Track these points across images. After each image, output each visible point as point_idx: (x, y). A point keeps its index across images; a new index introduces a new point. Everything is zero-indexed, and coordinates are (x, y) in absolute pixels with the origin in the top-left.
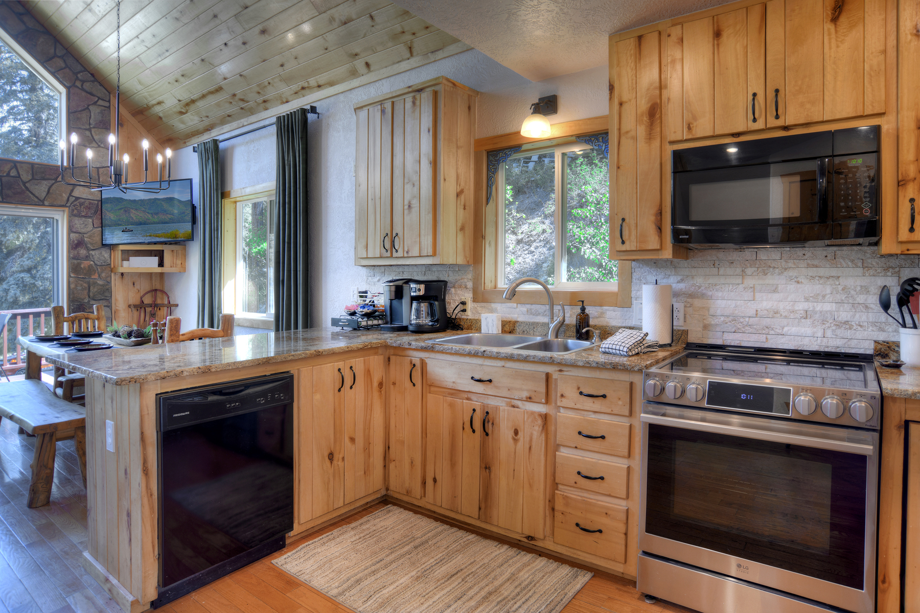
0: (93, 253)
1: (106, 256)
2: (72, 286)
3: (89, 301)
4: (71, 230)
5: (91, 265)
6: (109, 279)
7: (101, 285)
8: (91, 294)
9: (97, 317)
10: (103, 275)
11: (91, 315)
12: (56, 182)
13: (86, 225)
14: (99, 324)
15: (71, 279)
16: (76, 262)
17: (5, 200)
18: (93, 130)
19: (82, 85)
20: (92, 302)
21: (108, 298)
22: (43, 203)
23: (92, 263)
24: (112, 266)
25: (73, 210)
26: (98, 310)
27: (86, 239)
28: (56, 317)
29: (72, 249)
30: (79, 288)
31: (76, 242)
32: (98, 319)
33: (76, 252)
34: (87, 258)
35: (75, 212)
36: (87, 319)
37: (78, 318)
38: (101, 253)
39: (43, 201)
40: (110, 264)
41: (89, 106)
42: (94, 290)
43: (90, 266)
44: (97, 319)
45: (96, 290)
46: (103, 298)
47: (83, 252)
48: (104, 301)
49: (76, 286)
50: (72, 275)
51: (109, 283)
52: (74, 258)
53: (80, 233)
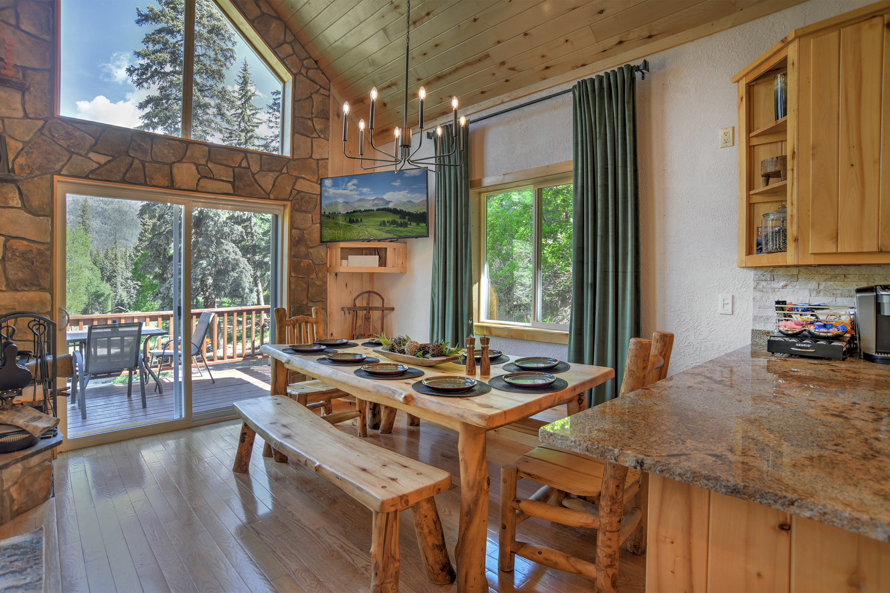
0: (311, 250)
1: (323, 254)
2: (293, 287)
3: (307, 303)
4: (292, 226)
5: (310, 263)
6: (325, 279)
7: (319, 286)
8: (310, 296)
9: (315, 320)
10: (320, 275)
11: (310, 319)
12: (281, 174)
13: (306, 221)
14: (317, 328)
15: (292, 278)
16: (296, 260)
17: (236, 193)
18: (315, 120)
19: (307, 73)
20: (310, 304)
21: (324, 300)
22: (269, 196)
23: (310, 261)
24: (328, 266)
25: (295, 205)
26: (316, 313)
27: (305, 236)
28: (279, 321)
29: (293, 246)
30: (299, 289)
31: (297, 238)
32: (317, 323)
33: (297, 250)
34: (307, 256)
35: (297, 206)
36: (307, 322)
37: (299, 322)
38: (319, 251)
39: (269, 194)
40: (326, 264)
41: (311, 94)
42: (312, 290)
43: (309, 264)
44: (315, 323)
45: (314, 290)
46: (320, 299)
47: (303, 249)
48: (320, 303)
49: (296, 286)
50: (293, 275)
51: (325, 283)
52: (294, 256)
53: (300, 229)
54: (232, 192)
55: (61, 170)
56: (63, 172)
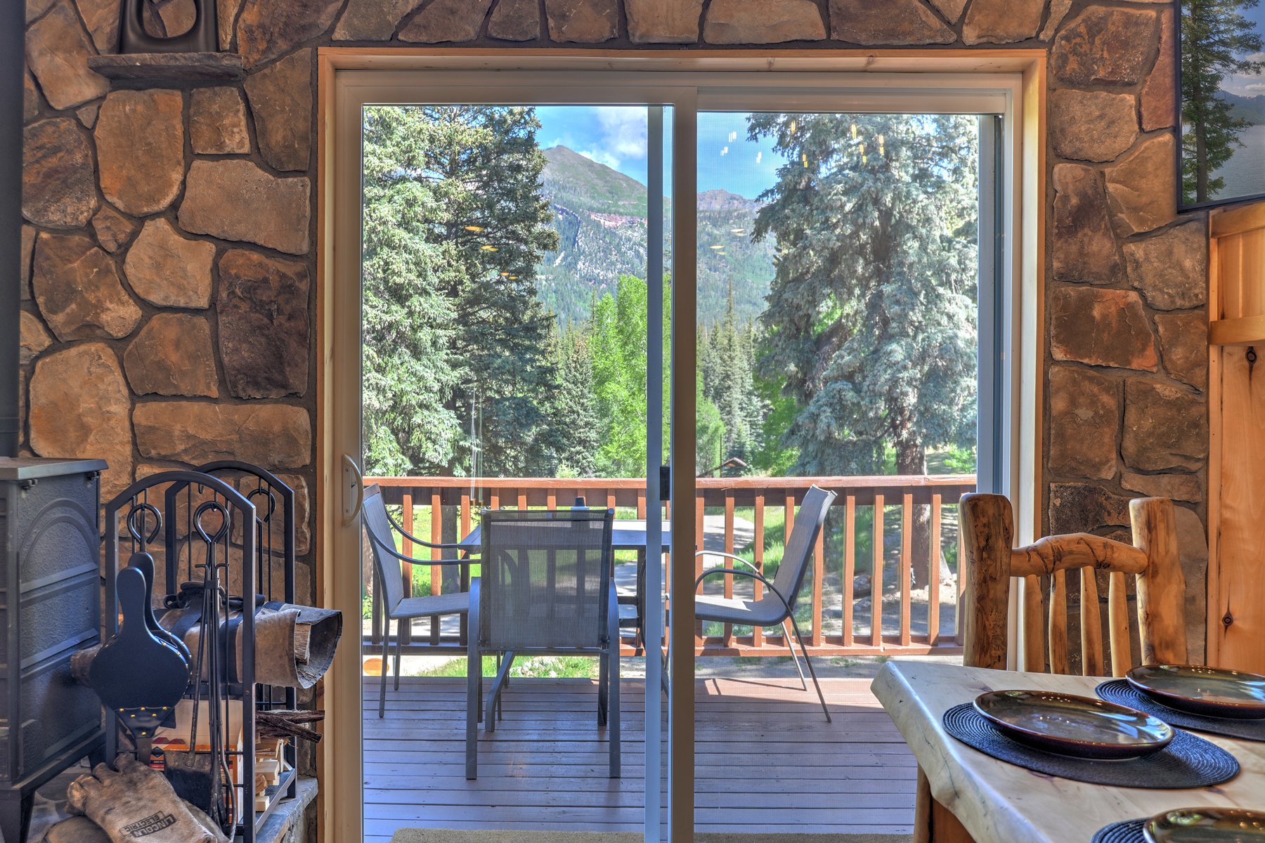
0: (1137, 250)
1: (1188, 264)
2: (1059, 404)
3: (1119, 477)
4: (1053, 151)
5: (1131, 306)
6: (1199, 373)
7: (1171, 404)
8: (1130, 446)
9: (1143, 560)
10: (1178, 355)
11: (1121, 554)
13: (1111, 123)
14: (1151, 599)
15: (1054, 369)
16: (1072, 291)
17: (834, 36)
20: (1132, 481)
21: (1194, 466)
22: (959, 33)
23: (1133, 296)
24: (1214, 315)
25: (1064, 59)
26: (1150, 526)
27: (1111, 187)
28: (981, 550)
29: (1060, 235)
30: (1084, 413)
31: (1074, 201)
32: (1150, 572)
33: (1074, 249)
34: (1116, 273)
35: (1073, 65)
36: (1102, 567)
37: (1067, 561)
38: (1170, 253)
39: (957, 27)
40: (1204, 306)
42: (1141, 423)
43: (1126, 311)
44: (1143, 573)
45: (1148, 423)
46: (1175, 462)
47: (1099, 246)
48: (1177, 479)
49: (1073, 402)
50: (1059, 355)
51: (1200, 391)
52: (1065, 277)
53: (1088, 161)
54: (821, 33)
55: (332, 29)
56: (339, 34)
